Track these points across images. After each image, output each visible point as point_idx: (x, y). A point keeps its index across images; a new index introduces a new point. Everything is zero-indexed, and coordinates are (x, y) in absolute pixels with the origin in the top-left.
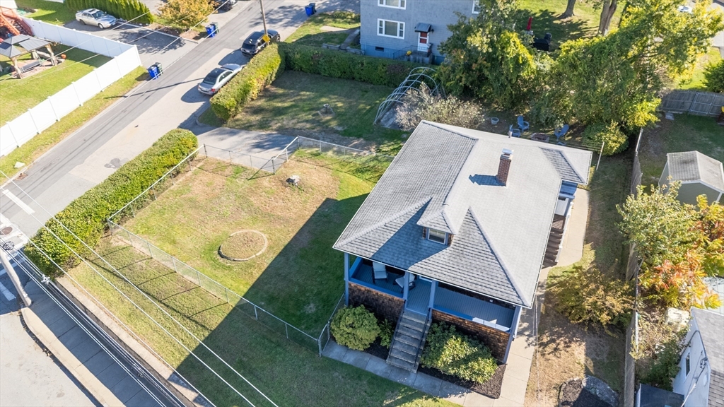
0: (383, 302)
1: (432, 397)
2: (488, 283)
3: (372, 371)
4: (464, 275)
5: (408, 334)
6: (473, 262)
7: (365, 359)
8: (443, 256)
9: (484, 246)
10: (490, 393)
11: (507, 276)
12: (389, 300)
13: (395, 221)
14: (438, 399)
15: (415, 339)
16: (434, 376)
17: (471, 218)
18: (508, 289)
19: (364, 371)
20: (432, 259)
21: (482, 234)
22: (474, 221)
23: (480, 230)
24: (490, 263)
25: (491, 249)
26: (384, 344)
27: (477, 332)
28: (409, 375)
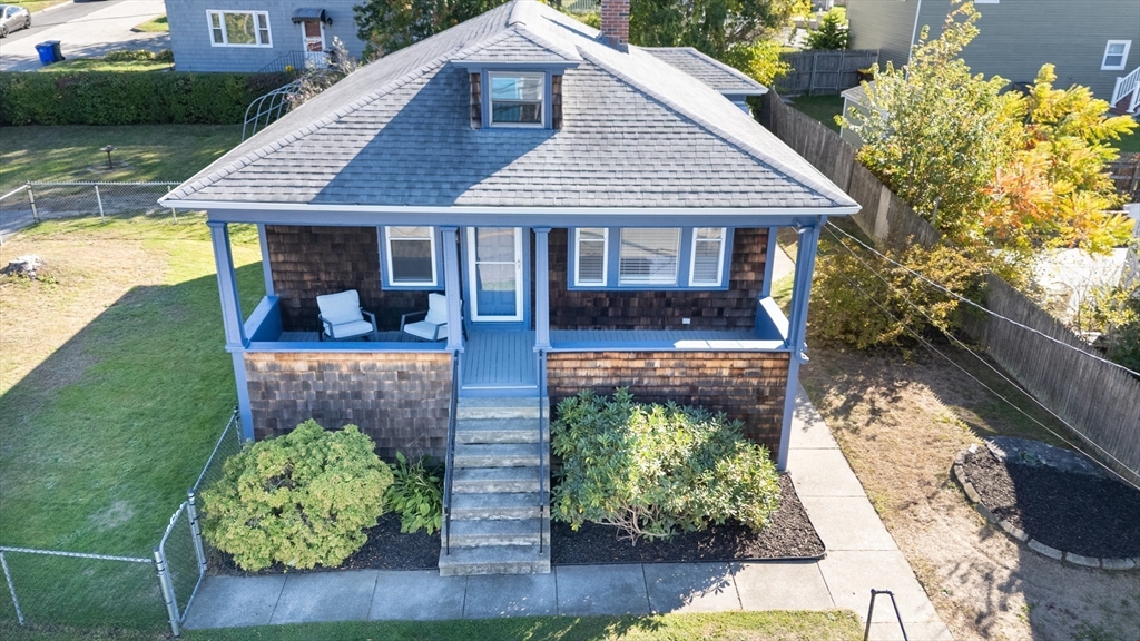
0: (380, 394)
1: (635, 621)
2: (709, 182)
3: (398, 616)
4: (633, 182)
5: (488, 461)
6: (644, 148)
7: (361, 589)
8: (551, 154)
9: (657, 112)
10: (796, 552)
11: (753, 158)
12: (402, 375)
13: (368, 108)
14: (657, 618)
15: (516, 467)
16: (611, 561)
17: (591, 67)
18: (770, 182)
19: (365, 624)
20: (518, 167)
21: (636, 90)
22: (602, 70)
23: (627, 84)
24: (691, 142)
25: (677, 114)
26: (411, 525)
27: (693, 388)
28: (531, 583)
